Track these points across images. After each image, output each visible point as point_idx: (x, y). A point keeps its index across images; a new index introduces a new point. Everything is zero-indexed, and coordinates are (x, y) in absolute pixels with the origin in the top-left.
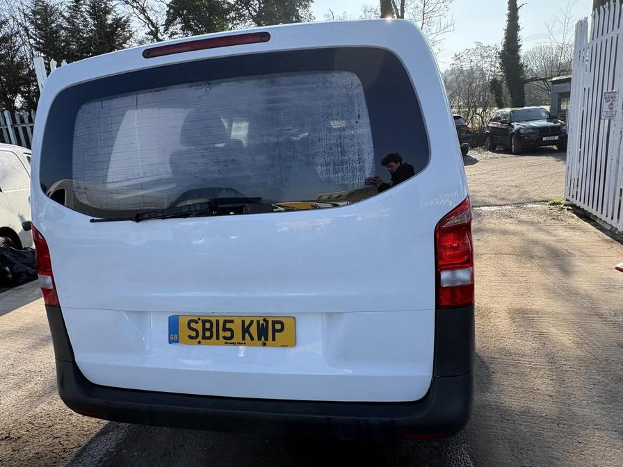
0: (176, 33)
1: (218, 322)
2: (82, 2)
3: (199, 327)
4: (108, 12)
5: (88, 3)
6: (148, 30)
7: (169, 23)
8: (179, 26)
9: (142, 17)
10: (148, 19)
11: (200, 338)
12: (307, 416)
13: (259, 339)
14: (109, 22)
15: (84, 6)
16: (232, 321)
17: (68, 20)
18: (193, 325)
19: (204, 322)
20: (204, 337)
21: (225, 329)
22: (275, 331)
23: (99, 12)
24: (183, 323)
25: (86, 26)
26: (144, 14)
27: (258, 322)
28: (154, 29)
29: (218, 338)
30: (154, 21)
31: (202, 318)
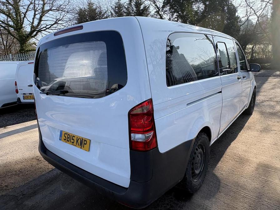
0: (167, 11)
1: (71, 135)
2: (132, 1)
3: (66, 136)
4: (141, 4)
5: (135, 1)
6: (155, 10)
7: (163, 7)
8: (168, 8)
9: (154, 5)
10: (156, 5)
11: (66, 141)
12: (89, 180)
13: (80, 146)
14: (142, 8)
15: (133, 3)
16: (74, 137)
17: (126, 9)
18: (65, 135)
19: (68, 135)
20: (67, 141)
21: (73, 139)
22: (84, 144)
23: (138, 5)
24: (63, 133)
25: (133, 11)
26: (155, 4)
27: (81, 139)
28: (157, 10)
29: (70, 142)
30: (159, 6)
31: (68, 133)
